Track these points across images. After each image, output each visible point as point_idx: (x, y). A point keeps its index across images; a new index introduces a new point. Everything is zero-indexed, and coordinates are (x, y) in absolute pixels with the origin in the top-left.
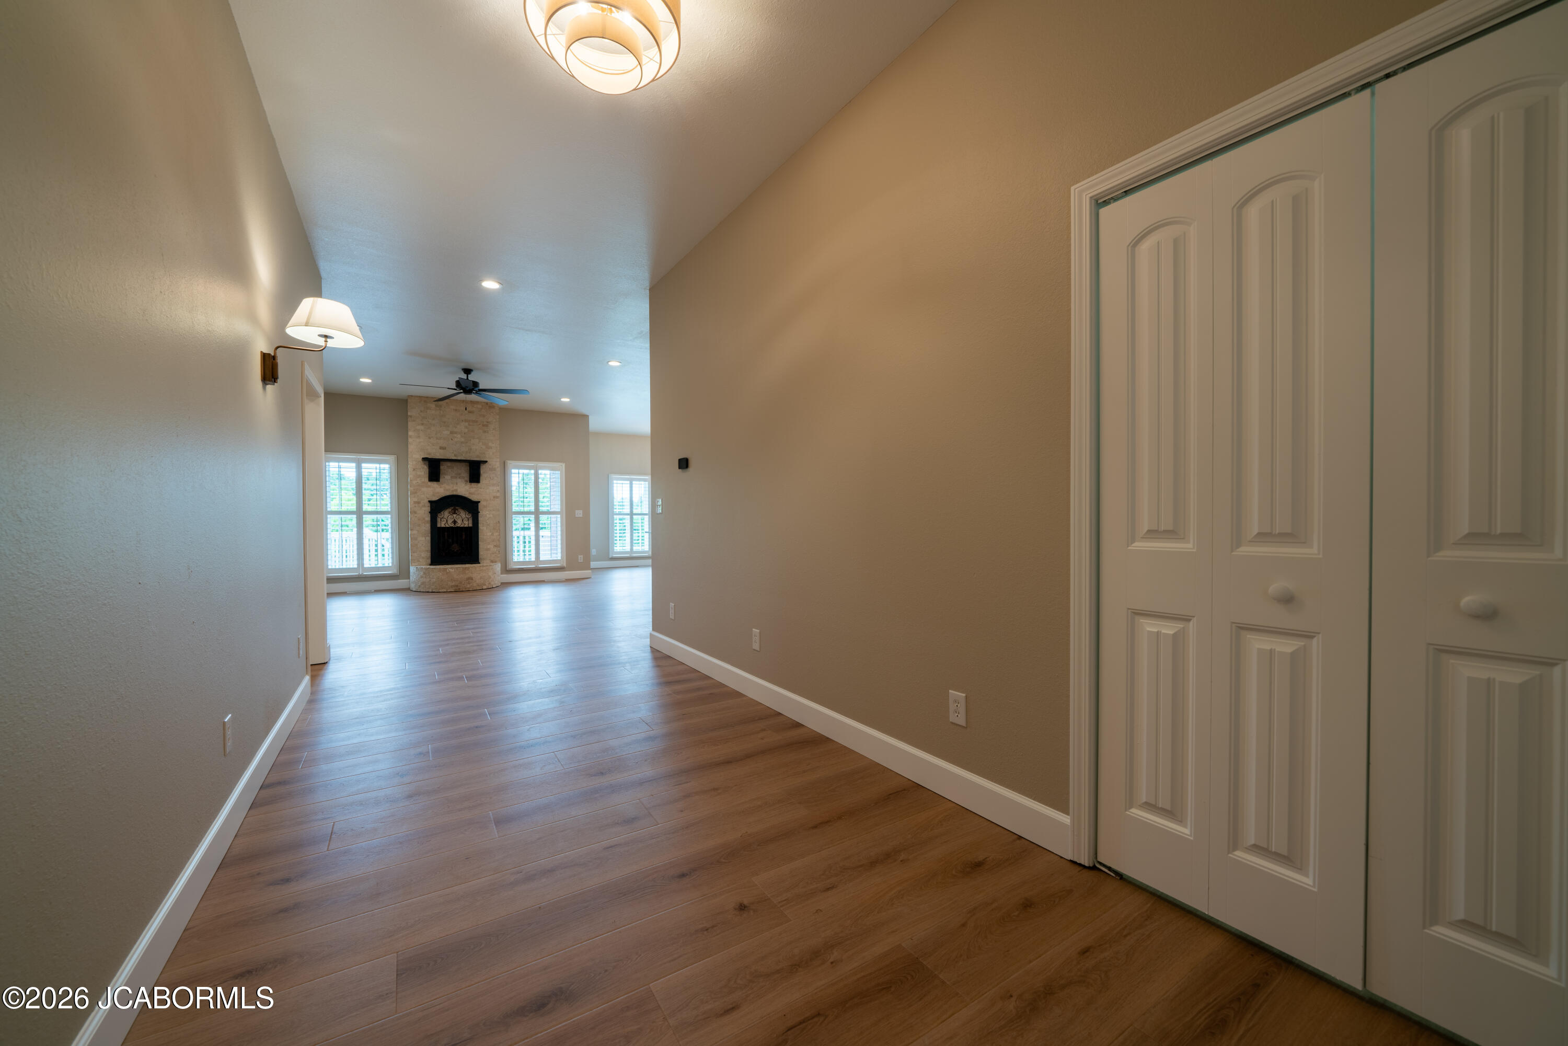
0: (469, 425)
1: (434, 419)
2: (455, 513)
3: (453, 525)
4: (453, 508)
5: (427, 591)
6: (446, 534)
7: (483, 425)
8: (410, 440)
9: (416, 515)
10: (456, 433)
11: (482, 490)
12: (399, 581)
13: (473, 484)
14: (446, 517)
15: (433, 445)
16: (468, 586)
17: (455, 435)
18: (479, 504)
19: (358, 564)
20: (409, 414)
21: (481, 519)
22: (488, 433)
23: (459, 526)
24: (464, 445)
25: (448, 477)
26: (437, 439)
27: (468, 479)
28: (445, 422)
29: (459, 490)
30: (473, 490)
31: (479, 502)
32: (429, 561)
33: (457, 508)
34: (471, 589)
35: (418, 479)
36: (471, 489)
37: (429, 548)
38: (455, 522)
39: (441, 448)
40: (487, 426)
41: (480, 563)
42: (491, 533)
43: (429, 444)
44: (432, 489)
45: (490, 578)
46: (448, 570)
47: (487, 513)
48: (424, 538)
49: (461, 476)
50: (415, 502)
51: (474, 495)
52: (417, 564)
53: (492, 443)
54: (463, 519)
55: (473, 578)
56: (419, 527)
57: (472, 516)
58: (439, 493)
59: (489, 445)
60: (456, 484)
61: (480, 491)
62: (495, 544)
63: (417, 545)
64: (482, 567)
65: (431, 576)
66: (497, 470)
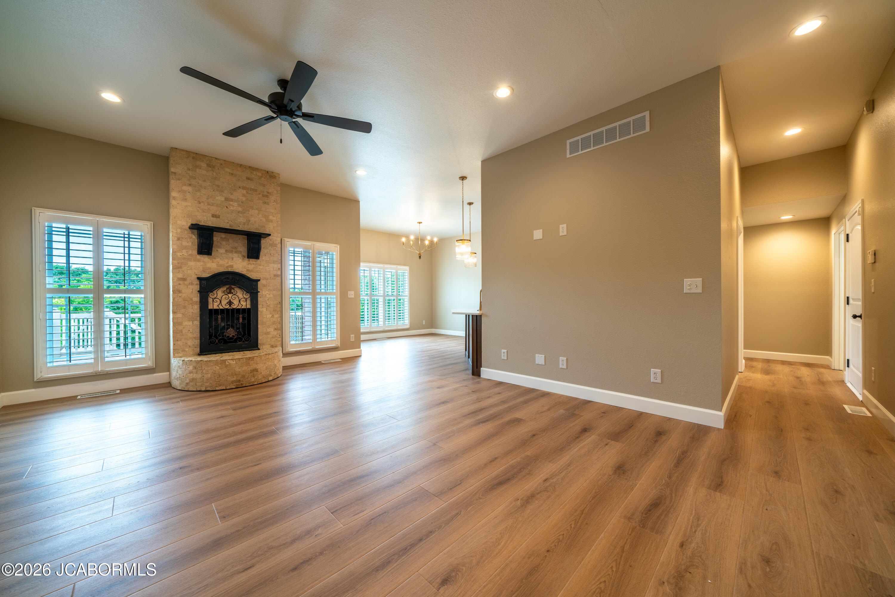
0: (247, 193)
1: (204, 181)
2: (230, 293)
3: (227, 307)
4: (228, 286)
5: (198, 389)
6: (219, 317)
7: (263, 196)
8: (173, 202)
9: (180, 295)
10: (232, 200)
11: (261, 267)
12: (155, 375)
13: (251, 260)
14: (219, 296)
15: (204, 212)
16: (253, 380)
17: (231, 203)
18: (259, 283)
19: (96, 359)
20: (172, 170)
21: (260, 300)
22: (268, 204)
23: (234, 307)
24: (241, 215)
25: (222, 251)
26: (209, 204)
27: (246, 254)
28: (218, 186)
29: (235, 267)
30: (251, 267)
31: (259, 280)
32: (198, 350)
33: (233, 286)
34: (256, 383)
35: (184, 251)
36: (250, 266)
37: (198, 335)
38: (230, 303)
39: (213, 216)
40: (267, 196)
41: (259, 349)
42: (271, 315)
43: (199, 209)
44: (202, 263)
45: (276, 367)
46: (228, 362)
47: (267, 292)
48: (192, 322)
49: (238, 250)
50: (178, 278)
51: (253, 272)
52: (182, 354)
53: (273, 216)
54: (240, 299)
55: (259, 370)
56: (185, 309)
57: (250, 296)
58: (210, 268)
59: (270, 218)
60: (231, 259)
61: (260, 268)
62: (276, 327)
63: (181, 331)
64: (268, 355)
65: (204, 371)
66: (278, 246)
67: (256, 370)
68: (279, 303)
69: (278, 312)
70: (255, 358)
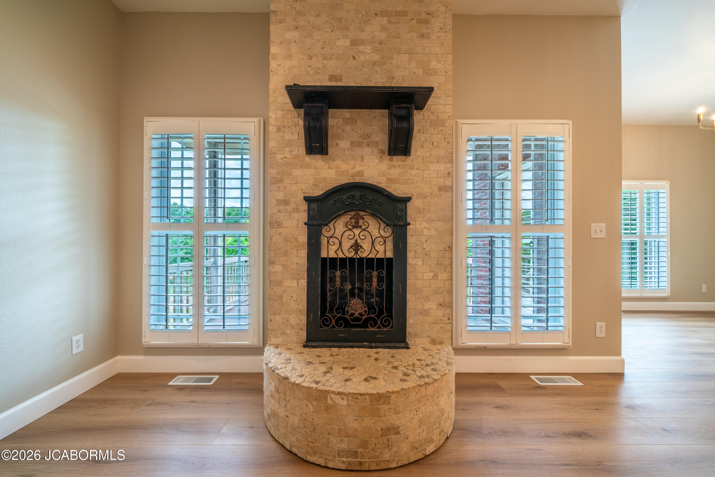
0: (389, 22)
1: (318, 15)
2: (357, 226)
3: (351, 255)
4: (353, 213)
6: (338, 273)
7: (420, 22)
8: (273, 64)
9: (280, 230)
10: (363, 42)
11: (414, 172)
13: (395, 158)
14: (338, 234)
15: (317, 73)
16: (386, 455)
17: (361, 48)
18: (409, 204)
21: (410, 240)
23: (364, 255)
24: (378, 69)
25: (344, 144)
26: (325, 58)
27: (385, 147)
28: (340, 20)
29: (367, 173)
30: (395, 173)
31: (409, 199)
32: (304, 337)
33: (362, 213)
34: (393, 465)
35: (287, 150)
36: (392, 171)
37: (303, 306)
38: (356, 247)
39: (332, 78)
40: (427, 22)
41: (407, 346)
42: (431, 274)
43: (310, 70)
44: (312, 171)
45: (443, 415)
46: (331, 399)
47: (425, 225)
48: (296, 281)
49: (373, 140)
50: (278, 200)
51: (399, 183)
52: (281, 339)
53: (438, 61)
54: (374, 238)
55: (401, 429)
56: (286, 256)
57: (393, 232)
58: (325, 180)
59: (432, 67)
60: (360, 159)
61: (411, 174)
62: (441, 300)
63: (281, 297)
64: (423, 388)
65: (289, 406)
66: (447, 124)
67: (396, 430)
68: (447, 248)
69: (445, 268)
70: (393, 397)
